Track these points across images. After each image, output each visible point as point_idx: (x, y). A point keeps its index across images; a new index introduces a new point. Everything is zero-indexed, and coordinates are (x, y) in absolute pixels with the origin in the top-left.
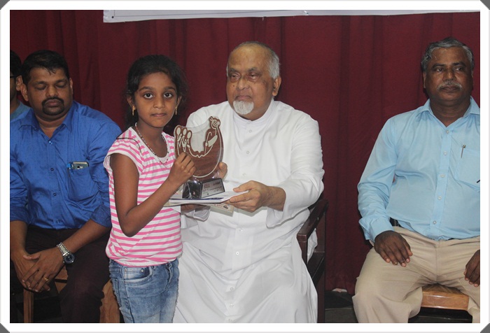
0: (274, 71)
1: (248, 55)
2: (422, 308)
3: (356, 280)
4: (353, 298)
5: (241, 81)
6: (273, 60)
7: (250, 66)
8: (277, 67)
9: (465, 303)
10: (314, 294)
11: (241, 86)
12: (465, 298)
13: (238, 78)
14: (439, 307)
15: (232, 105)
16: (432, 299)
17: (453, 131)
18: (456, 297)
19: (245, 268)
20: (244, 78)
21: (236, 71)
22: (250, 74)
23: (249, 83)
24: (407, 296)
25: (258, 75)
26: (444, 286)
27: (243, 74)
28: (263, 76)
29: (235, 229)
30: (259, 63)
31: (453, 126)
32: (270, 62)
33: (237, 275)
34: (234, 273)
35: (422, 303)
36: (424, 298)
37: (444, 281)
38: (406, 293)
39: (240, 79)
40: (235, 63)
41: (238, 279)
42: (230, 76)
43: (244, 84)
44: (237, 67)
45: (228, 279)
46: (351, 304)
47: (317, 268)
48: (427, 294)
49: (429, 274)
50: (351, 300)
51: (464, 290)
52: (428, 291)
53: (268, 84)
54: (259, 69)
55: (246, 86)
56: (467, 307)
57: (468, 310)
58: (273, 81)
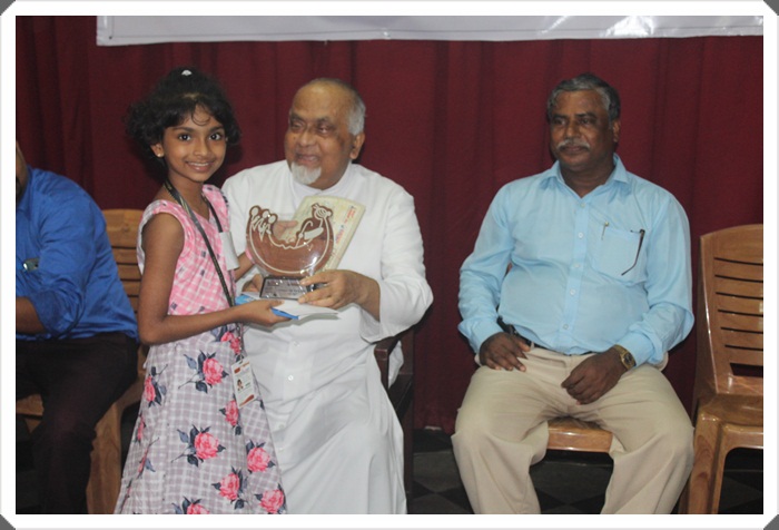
0: (356, 124)
1: (320, 98)
2: (548, 451)
3: (456, 413)
4: (453, 437)
5: (306, 135)
6: (355, 110)
7: (320, 114)
8: (361, 120)
9: (606, 443)
10: (399, 433)
11: (304, 141)
12: (607, 436)
13: (302, 129)
14: (571, 449)
15: (290, 166)
16: (561, 438)
17: (590, 204)
18: (593, 435)
19: (300, 398)
20: (310, 131)
21: (300, 119)
22: (318, 126)
23: (316, 137)
24: (527, 433)
25: (331, 128)
26: (578, 420)
27: (309, 125)
28: (338, 131)
29: (288, 343)
30: (335, 111)
31: (589, 197)
32: (352, 111)
33: (289, 408)
34: (283, 404)
35: (549, 444)
36: (551, 436)
37: (578, 413)
38: (526, 430)
39: (304, 131)
40: (300, 107)
41: (290, 413)
42: (292, 124)
43: (308, 140)
44: (302, 113)
45: (276, 412)
46: (449, 446)
47: (402, 396)
48: (555, 430)
49: (557, 403)
50: (450, 441)
51: (605, 425)
52: (556, 426)
53: (344, 142)
54: (332, 120)
55: (311, 142)
56: (609, 448)
57: (610, 452)
58: (353, 138)
